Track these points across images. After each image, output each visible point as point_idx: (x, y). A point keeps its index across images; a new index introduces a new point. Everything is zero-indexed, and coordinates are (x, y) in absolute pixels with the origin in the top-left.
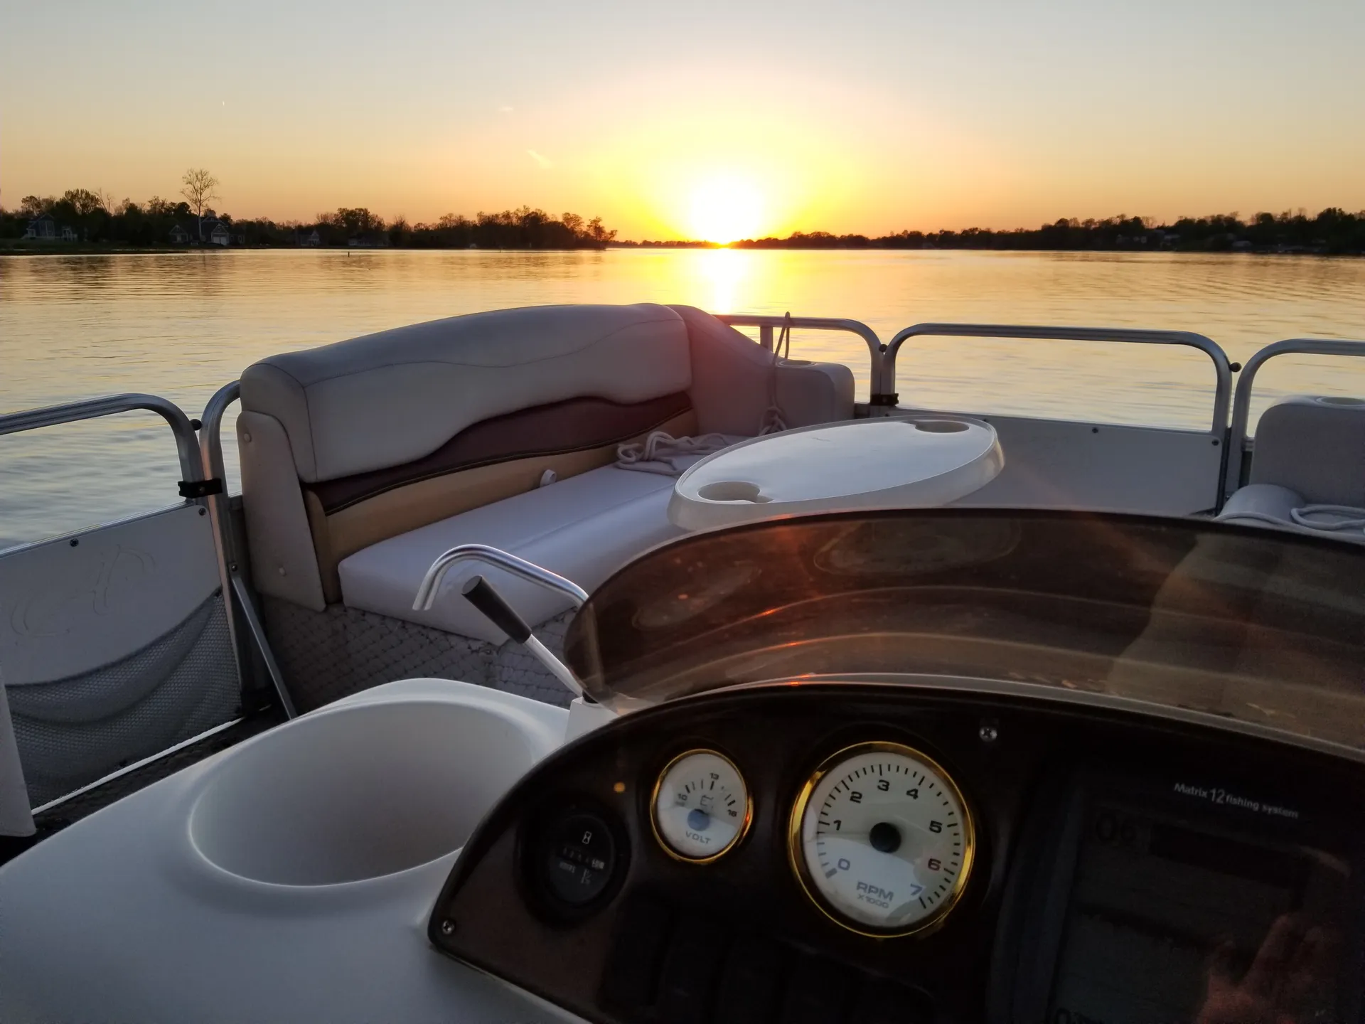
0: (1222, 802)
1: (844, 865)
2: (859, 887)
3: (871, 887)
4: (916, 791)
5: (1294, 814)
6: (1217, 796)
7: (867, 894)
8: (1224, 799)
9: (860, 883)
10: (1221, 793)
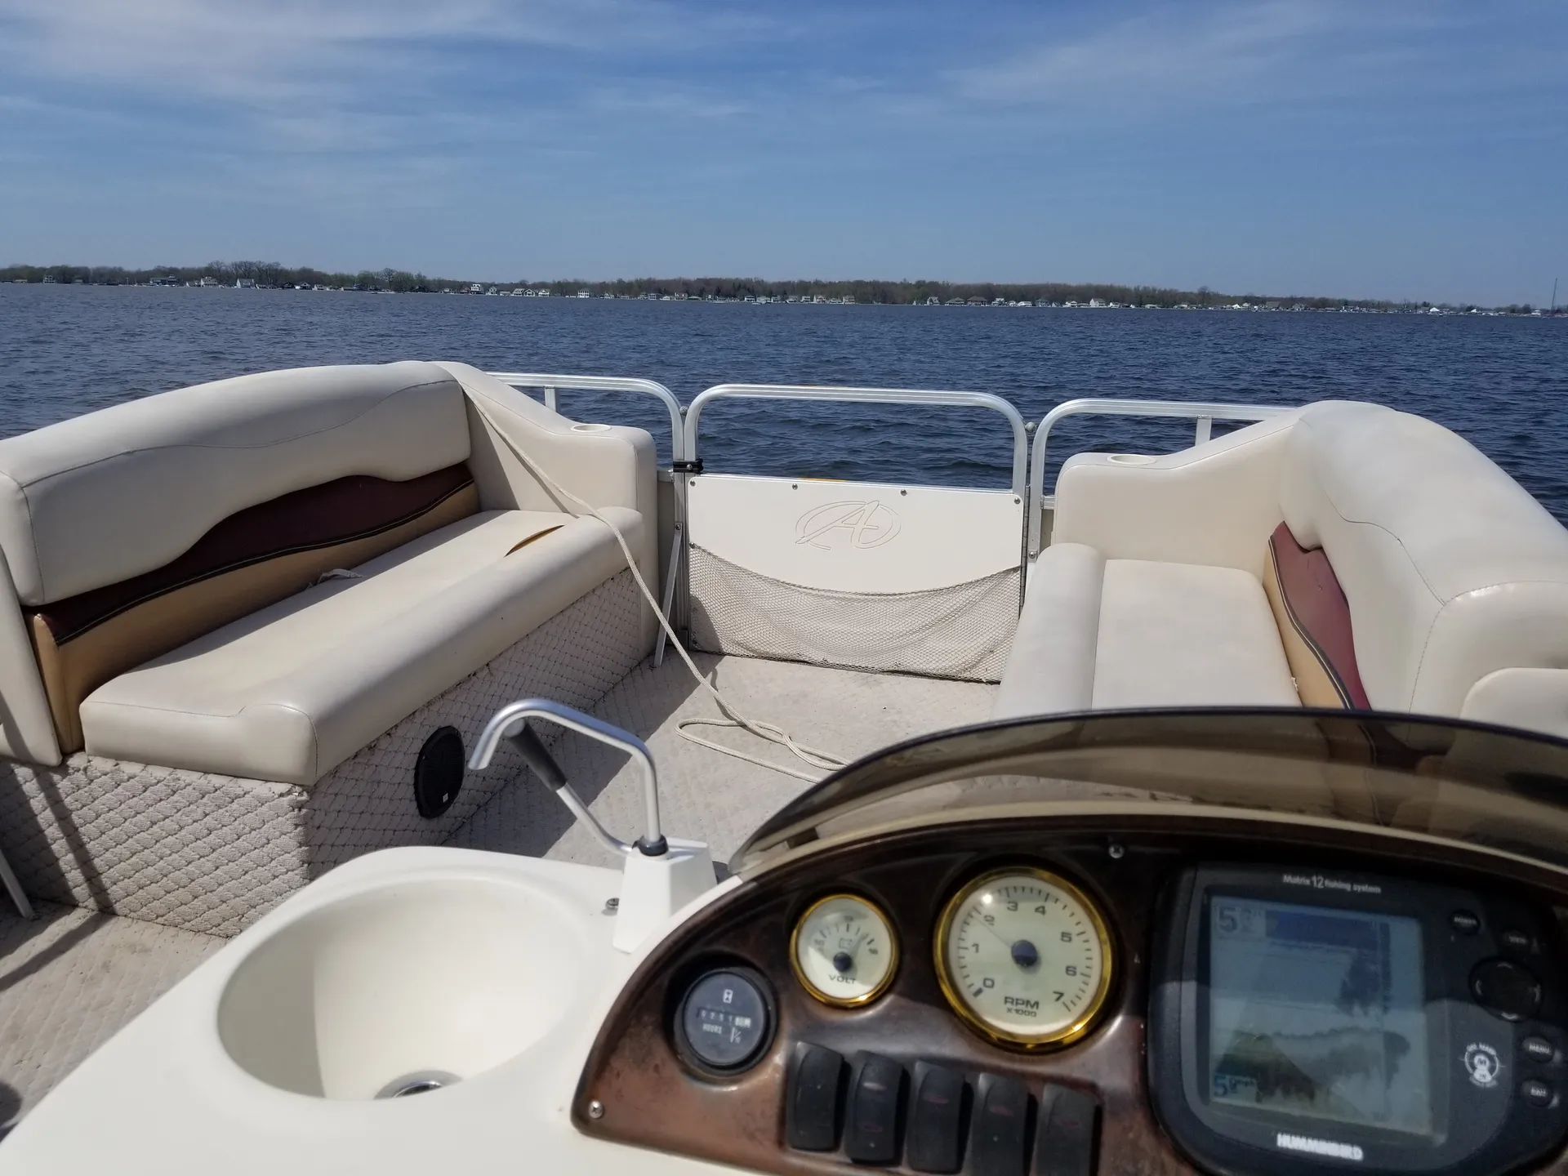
0: (1322, 887)
1: (989, 983)
2: (1006, 1002)
3: (1017, 1000)
4: (1043, 908)
5: (1377, 890)
6: (1318, 882)
7: (1014, 1007)
8: (1323, 884)
9: (1006, 998)
10: (1320, 880)
